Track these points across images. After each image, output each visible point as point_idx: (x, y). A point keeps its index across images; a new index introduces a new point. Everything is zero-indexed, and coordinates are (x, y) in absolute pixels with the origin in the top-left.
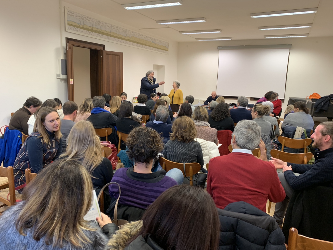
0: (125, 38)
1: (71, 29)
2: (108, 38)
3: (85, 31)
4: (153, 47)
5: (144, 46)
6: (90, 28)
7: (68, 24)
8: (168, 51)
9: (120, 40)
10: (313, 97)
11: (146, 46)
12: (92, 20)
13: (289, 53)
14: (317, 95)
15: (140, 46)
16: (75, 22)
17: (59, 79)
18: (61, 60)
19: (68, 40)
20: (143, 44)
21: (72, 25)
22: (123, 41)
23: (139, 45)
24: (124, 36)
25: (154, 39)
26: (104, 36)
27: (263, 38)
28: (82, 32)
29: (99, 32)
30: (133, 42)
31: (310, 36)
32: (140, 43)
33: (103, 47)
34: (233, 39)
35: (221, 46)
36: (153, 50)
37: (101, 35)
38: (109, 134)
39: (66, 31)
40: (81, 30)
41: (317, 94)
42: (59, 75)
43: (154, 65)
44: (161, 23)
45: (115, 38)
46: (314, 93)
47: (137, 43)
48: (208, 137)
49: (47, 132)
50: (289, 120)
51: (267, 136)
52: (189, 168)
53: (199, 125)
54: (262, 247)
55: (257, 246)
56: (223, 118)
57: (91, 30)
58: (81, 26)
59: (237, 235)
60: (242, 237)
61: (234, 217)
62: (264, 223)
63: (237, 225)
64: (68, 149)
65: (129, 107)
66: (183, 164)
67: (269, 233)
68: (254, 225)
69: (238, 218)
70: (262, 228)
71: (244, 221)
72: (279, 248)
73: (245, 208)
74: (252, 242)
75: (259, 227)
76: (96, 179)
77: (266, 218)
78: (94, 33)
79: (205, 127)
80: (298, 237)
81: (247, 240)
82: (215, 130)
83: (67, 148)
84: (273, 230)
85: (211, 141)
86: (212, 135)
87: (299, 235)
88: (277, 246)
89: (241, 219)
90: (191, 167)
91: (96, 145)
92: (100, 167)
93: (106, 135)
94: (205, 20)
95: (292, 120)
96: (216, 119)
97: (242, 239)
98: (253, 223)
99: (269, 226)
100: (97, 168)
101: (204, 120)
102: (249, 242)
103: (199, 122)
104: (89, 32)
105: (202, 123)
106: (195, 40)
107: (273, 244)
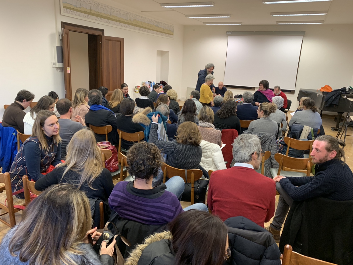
0: (126, 21)
1: (67, 12)
2: (107, 22)
3: (82, 14)
4: (157, 31)
5: (147, 30)
6: (88, 11)
7: (64, 7)
8: (173, 35)
9: (121, 24)
10: (325, 89)
11: (149, 30)
12: (90, 1)
13: (302, 41)
14: (328, 88)
15: (142, 30)
16: (71, 4)
17: (55, 68)
18: (57, 47)
19: (64, 24)
20: (146, 28)
21: (68, 8)
22: (124, 24)
23: (141, 28)
24: (126, 19)
25: (158, 22)
26: (104, 19)
27: (275, 23)
28: (79, 15)
29: (98, 15)
30: (135, 25)
31: (325, 23)
32: (143, 27)
33: (102, 32)
34: (243, 24)
35: (230, 32)
36: (156, 34)
37: (100, 18)
38: (109, 132)
39: (62, 14)
40: (78, 13)
41: (328, 86)
42: (55, 63)
43: (158, 51)
44: (165, 7)
45: (116, 22)
46: (326, 85)
47: (140, 27)
48: (212, 139)
49: (45, 136)
50: (296, 118)
51: (273, 136)
52: (191, 174)
53: (203, 126)
54: (258, 261)
55: (253, 260)
56: (229, 116)
57: (89, 13)
58: (78, 9)
59: (234, 250)
60: (238, 251)
61: (232, 233)
62: (261, 239)
63: (235, 240)
64: (68, 157)
65: (129, 105)
66: (185, 171)
67: (265, 248)
68: (251, 240)
69: (236, 234)
70: (259, 244)
71: (242, 236)
72: (274, 263)
73: (243, 224)
74: (248, 257)
75: (256, 243)
76: (96, 190)
77: (263, 234)
78: (92, 17)
79: (209, 128)
80: (292, 254)
81: (244, 255)
82: (220, 132)
83: (66, 156)
84: (269, 246)
85: (215, 143)
86: (216, 137)
87: (293, 252)
88: (272, 261)
89: (239, 235)
90: (193, 174)
91: (96, 157)
92: (99, 178)
93: (106, 133)
94: (213, 5)
95: (299, 119)
96: (221, 116)
97: (239, 254)
98: (251, 238)
99: (266, 241)
100: (96, 179)
101: (208, 122)
102: (245, 256)
103: (203, 122)
104: (87, 15)
105: (206, 124)
106: (202, 24)
107: (268, 259)
